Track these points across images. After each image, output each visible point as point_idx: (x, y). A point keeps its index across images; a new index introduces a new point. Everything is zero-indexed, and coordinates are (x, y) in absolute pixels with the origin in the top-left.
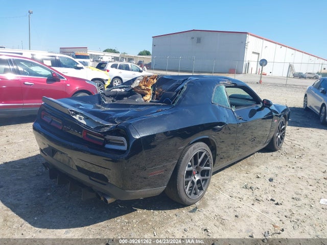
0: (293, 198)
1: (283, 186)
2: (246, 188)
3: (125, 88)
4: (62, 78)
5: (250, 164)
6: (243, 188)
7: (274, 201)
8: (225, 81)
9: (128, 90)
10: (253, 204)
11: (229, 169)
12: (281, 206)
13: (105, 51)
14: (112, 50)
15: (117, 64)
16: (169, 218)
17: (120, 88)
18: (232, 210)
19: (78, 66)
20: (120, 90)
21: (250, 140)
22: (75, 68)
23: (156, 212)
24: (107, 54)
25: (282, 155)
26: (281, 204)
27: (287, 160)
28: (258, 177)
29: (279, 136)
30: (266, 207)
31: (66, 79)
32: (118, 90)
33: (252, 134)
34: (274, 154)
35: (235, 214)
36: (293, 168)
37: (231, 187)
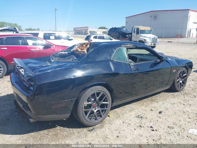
0: (169, 127)
1: (166, 117)
2: (138, 117)
3: (68, 51)
4: (53, 46)
5: (152, 101)
6: (136, 117)
7: (152, 128)
8: (127, 45)
9: (69, 52)
10: (135, 129)
11: (135, 103)
12: (156, 132)
13: (99, 28)
14: (103, 27)
15: (97, 36)
16: (74, 133)
17: (65, 51)
18: (117, 132)
19: (70, 38)
20: (64, 53)
21: (159, 83)
22: (68, 40)
23: (68, 129)
24: (100, 30)
25: (181, 95)
26: (156, 130)
27: (183, 98)
28: (152, 110)
29: (181, 82)
30: (143, 132)
31: (55, 47)
32: (63, 53)
33: (162, 79)
34: (176, 94)
35: (118, 135)
36: (184, 105)
37: (128, 116)
